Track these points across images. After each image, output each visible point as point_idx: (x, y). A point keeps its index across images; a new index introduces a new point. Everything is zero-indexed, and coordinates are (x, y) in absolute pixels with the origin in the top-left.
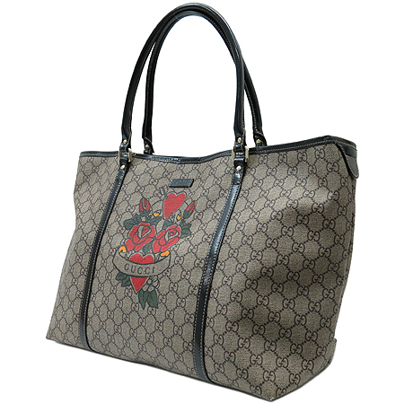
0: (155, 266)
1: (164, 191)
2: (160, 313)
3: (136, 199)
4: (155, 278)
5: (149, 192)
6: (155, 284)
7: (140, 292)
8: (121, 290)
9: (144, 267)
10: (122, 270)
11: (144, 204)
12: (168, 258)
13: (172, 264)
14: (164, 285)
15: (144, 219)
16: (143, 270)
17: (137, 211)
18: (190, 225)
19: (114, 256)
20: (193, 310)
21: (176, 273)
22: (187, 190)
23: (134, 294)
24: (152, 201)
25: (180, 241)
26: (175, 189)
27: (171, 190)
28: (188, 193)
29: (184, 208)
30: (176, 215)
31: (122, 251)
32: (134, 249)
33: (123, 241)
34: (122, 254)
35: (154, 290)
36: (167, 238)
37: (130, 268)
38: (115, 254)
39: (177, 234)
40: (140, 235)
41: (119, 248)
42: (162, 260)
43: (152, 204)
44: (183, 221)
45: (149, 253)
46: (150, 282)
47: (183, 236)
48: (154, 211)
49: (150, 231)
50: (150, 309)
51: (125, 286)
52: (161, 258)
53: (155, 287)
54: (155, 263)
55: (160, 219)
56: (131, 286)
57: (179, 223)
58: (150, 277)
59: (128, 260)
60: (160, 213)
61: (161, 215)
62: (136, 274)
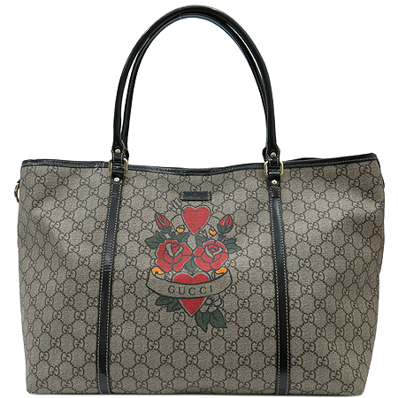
0: (213, 284)
1: (177, 204)
2: (231, 332)
3: (149, 215)
4: (216, 297)
5: (162, 207)
6: (218, 303)
7: (197, 315)
8: (166, 316)
9: (197, 287)
10: (166, 293)
11: (160, 218)
12: (228, 274)
14: (230, 303)
15: (168, 236)
16: (196, 291)
17: (155, 227)
18: (234, 240)
19: (147, 280)
20: (273, 323)
21: (243, 289)
22: (207, 203)
23: (187, 318)
24: (169, 216)
25: (232, 256)
26: (190, 202)
27: (185, 203)
28: (211, 207)
29: (214, 222)
30: (207, 230)
31: (157, 272)
32: (173, 269)
33: (153, 261)
34: (160, 276)
35: (217, 309)
36: (210, 254)
37: (177, 290)
38: (148, 277)
39: (221, 250)
40: (171, 254)
41: (151, 269)
42: (219, 277)
43: (169, 219)
44: (221, 236)
45: (199, 271)
46: (209, 302)
47: (232, 251)
48: (176, 227)
49: (181, 248)
50: (215, 330)
51: (173, 311)
52: (217, 276)
53: (218, 306)
54: (211, 281)
55: (188, 235)
56: (182, 310)
57: (216, 238)
58: (209, 297)
59: (171, 282)
60: (184, 229)
61: (186, 230)
62: (187, 295)
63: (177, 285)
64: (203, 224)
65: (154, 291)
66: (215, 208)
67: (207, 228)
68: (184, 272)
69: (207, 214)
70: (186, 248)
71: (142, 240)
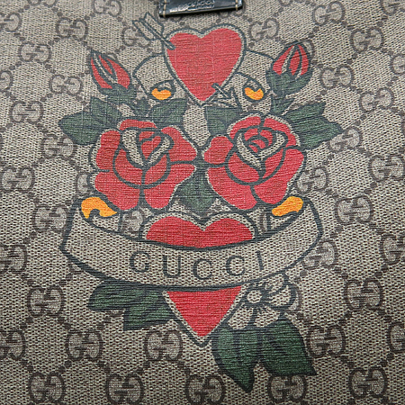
0: (264, 246)
1: (150, 29)
3: (72, 58)
4: (276, 283)
5: (107, 34)
6: (282, 299)
9: (219, 258)
10: (121, 272)
11: (102, 65)
12: (308, 213)
13: (330, 225)
15: (126, 111)
17: (90, 89)
18: (318, 107)
22: (232, 19)
23: (189, 348)
24: (129, 59)
25: (315, 156)
26: (186, 21)
27: (172, 25)
28: (244, 26)
29: (257, 66)
30: (239, 90)
31: (95, 212)
32: (142, 203)
33: (83, 180)
34: (104, 224)
35: (282, 318)
36: (250, 157)
37: (156, 264)
38: (69, 223)
39: (280, 140)
40: (137, 159)
41: (78, 203)
42: (283, 227)
43: (130, 67)
44: (280, 101)
45: (221, 209)
46: (255, 297)
47: (312, 140)
48: (148, 85)
49: (167, 143)
50: (279, 383)
51: (146, 325)
52: (276, 223)
53: (283, 309)
54: (259, 239)
55: (183, 105)
56: (171, 324)
57: (264, 107)
58: (253, 285)
59: (140, 240)
60: (173, 90)
61: (180, 93)
62: (187, 279)
63: (157, 251)
64: (225, 72)
65: (84, 267)
66: (256, 28)
67: (237, 82)
68: (178, 212)
69: (235, 47)
70: (180, 140)
71: (51, 121)
